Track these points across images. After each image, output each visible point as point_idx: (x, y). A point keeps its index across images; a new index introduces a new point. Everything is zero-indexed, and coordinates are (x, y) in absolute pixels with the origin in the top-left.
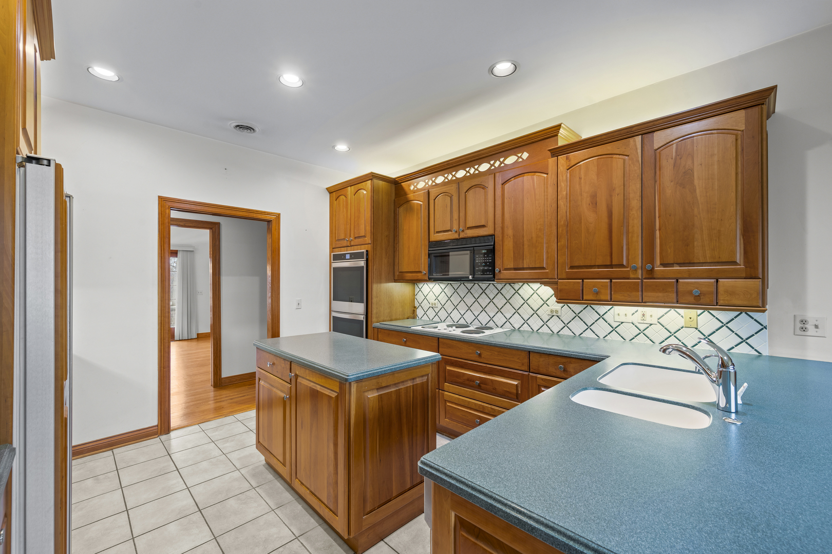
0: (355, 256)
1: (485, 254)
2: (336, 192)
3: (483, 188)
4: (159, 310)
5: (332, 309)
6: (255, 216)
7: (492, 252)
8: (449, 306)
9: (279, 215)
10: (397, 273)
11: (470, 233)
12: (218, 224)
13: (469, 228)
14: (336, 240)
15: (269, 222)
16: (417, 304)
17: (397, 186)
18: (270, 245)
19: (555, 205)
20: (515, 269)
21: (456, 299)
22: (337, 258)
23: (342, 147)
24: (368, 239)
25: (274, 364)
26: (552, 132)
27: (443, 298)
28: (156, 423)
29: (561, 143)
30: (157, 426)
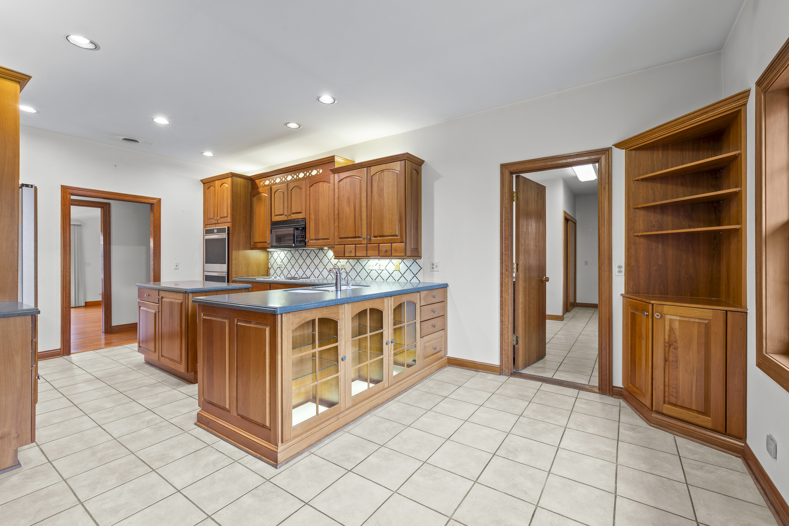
0: (220, 231)
1: (301, 230)
2: (207, 183)
3: (300, 189)
4: (61, 266)
5: (205, 270)
6: (139, 200)
7: (304, 229)
8: (289, 267)
9: (160, 199)
10: (252, 243)
11: (294, 217)
12: (109, 204)
13: (293, 213)
14: (208, 219)
15: (152, 204)
16: (270, 266)
17: (252, 182)
18: (153, 222)
19: (333, 202)
20: (316, 240)
21: (293, 261)
22: (208, 232)
23: (208, 154)
24: (229, 219)
25: (149, 295)
26: (331, 160)
27: (286, 261)
28: (60, 348)
29: (337, 166)
30: (60, 349)
